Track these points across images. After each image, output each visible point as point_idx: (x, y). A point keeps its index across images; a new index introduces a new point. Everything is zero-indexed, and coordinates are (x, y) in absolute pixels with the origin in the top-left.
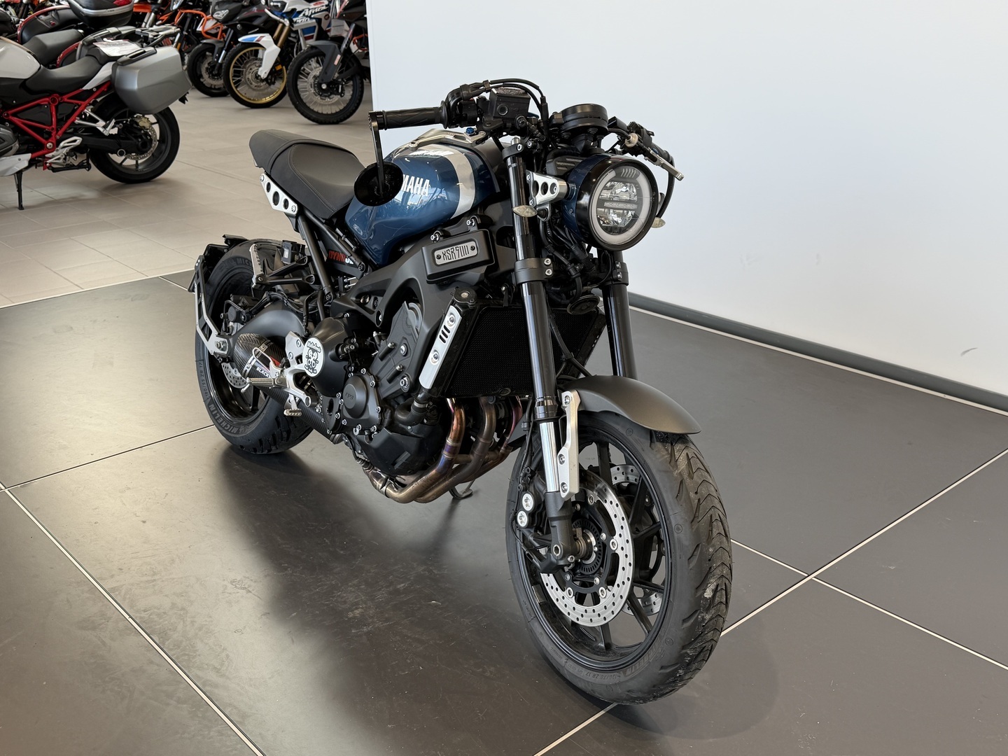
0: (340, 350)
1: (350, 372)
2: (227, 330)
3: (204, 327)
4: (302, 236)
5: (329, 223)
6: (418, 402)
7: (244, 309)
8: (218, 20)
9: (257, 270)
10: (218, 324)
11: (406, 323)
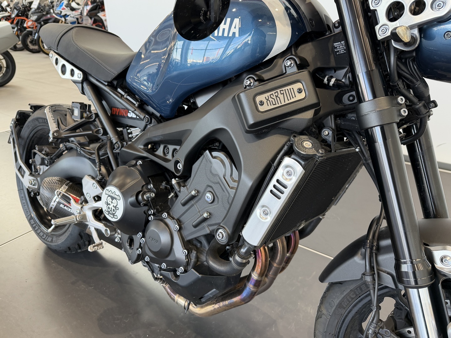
0: (140, 197)
1: (150, 215)
2: (36, 171)
3: (20, 169)
4: (89, 97)
5: (110, 84)
6: (240, 256)
7: (47, 156)
8: (33, 21)
9: (53, 127)
10: (29, 166)
11: (211, 172)
